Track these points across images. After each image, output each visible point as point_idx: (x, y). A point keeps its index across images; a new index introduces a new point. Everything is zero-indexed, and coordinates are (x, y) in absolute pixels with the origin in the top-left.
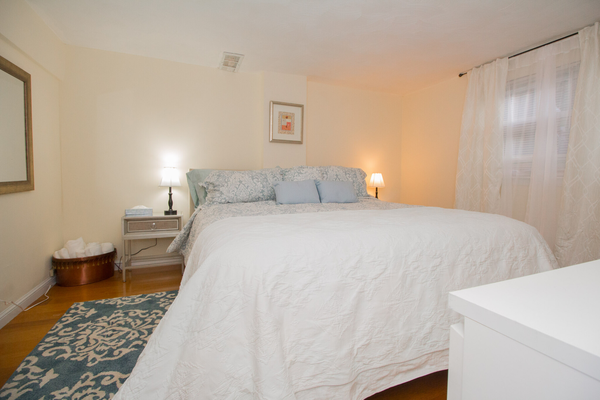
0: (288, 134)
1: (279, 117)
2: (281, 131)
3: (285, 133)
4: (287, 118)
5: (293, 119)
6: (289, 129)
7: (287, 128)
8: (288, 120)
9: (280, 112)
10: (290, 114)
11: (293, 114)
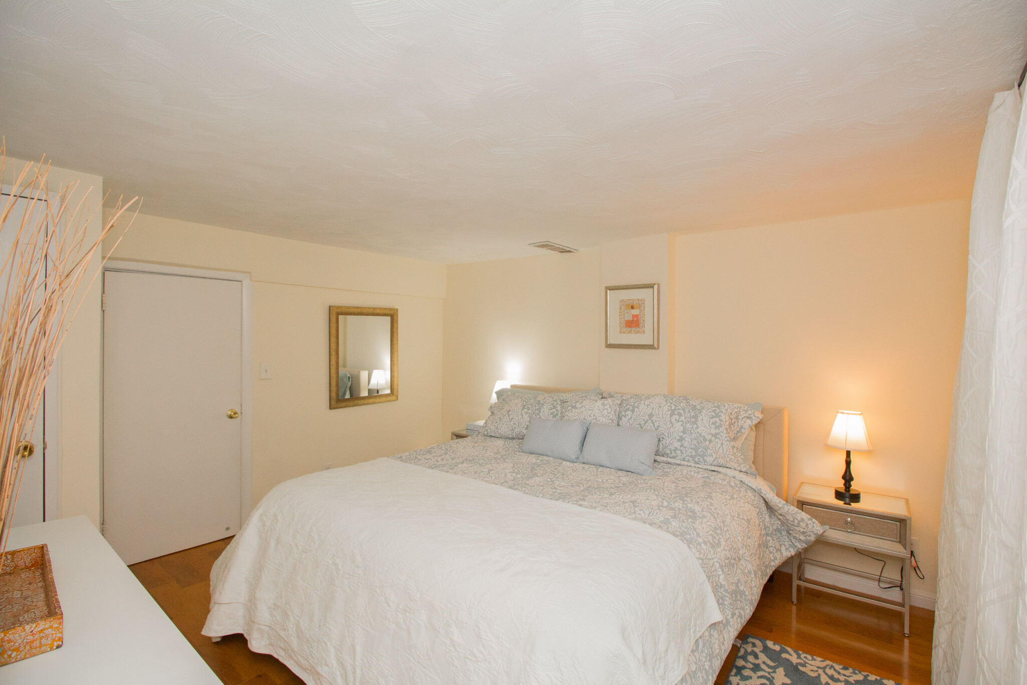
0: (636, 333)
1: (620, 309)
2: (624, 329)
3: (630, 332)
4: (632, 307)
5: (642, 308)
6: (637, 325)
7: (633, 324)
8: (635, 312)
9: (622, 301)
10: (637, 302)
11: (643, 301)
